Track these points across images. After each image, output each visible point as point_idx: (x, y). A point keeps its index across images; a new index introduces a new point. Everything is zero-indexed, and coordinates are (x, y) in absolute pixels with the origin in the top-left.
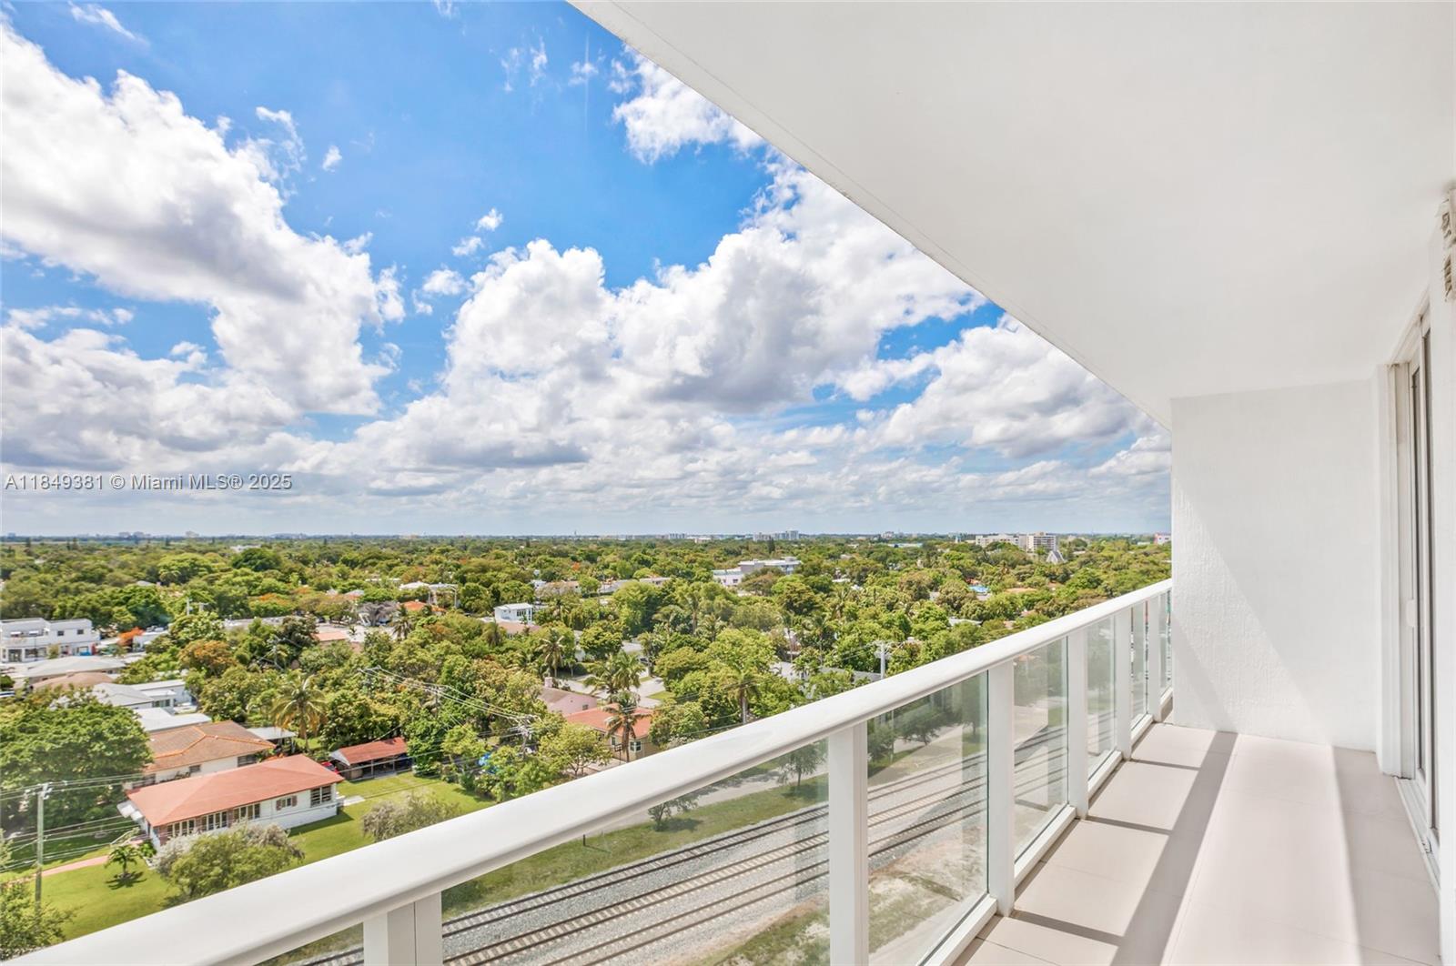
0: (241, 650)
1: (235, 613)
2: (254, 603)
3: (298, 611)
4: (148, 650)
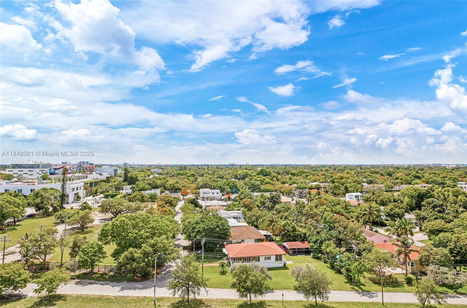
0: (258, 203)
1: (257, 190)
2: (263, 187)
3: (276, 191)
4: (233, 200)
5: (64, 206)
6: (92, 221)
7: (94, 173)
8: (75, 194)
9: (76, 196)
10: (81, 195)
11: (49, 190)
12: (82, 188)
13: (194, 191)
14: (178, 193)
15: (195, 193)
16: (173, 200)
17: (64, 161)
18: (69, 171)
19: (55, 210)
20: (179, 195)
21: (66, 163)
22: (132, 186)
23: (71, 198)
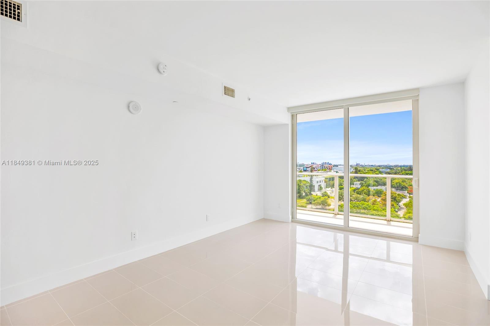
5: (312, 193)
6: (329, 205)
7: (332, 171)
8: (319, 185)
9: (319, 187)
10: (323, 186)
11: (303, 181)
12: (323, 181)
14: (405, 191)
16: (397, 197)
17: (313, 162)
18: (316, 169)
19: (307, 195)
21: (314, 163)
22: (361, 182)
23: (316, 188)
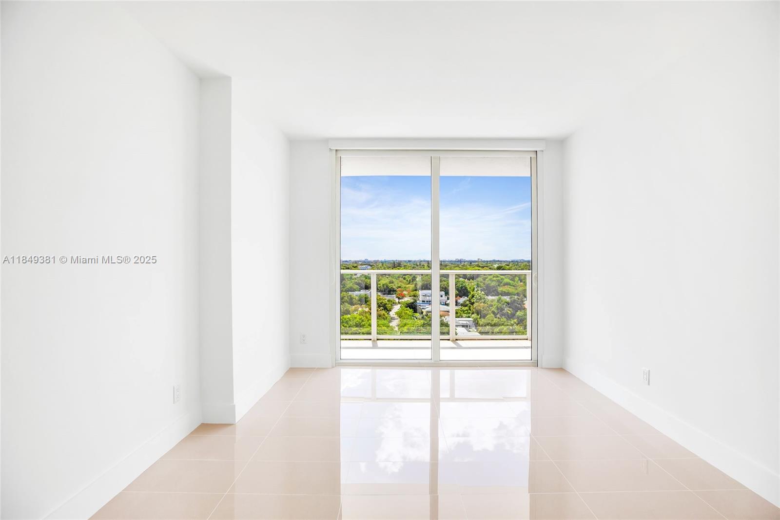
0: (493, 309)
1: (493, 293)
2: (500, 289)
3: (518, 294)
4: (462, 305)
13: (412, 293)
15: (413, 296)
20: (393, 297)
